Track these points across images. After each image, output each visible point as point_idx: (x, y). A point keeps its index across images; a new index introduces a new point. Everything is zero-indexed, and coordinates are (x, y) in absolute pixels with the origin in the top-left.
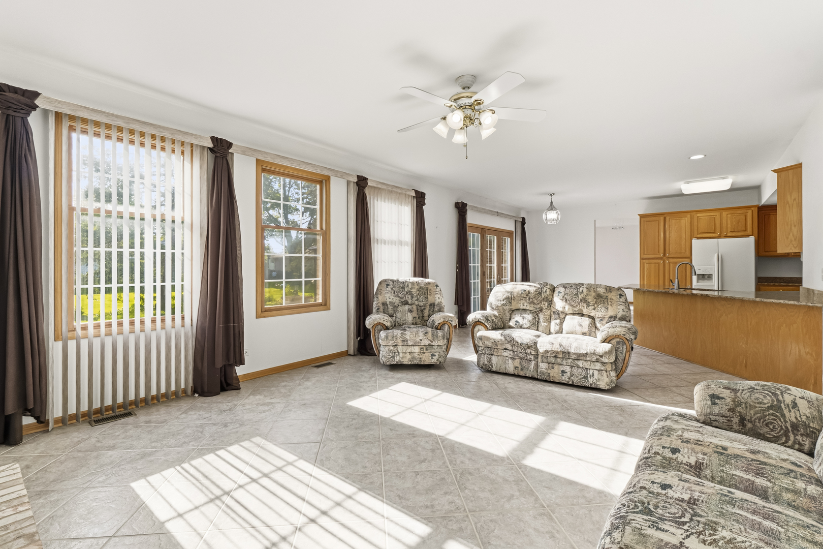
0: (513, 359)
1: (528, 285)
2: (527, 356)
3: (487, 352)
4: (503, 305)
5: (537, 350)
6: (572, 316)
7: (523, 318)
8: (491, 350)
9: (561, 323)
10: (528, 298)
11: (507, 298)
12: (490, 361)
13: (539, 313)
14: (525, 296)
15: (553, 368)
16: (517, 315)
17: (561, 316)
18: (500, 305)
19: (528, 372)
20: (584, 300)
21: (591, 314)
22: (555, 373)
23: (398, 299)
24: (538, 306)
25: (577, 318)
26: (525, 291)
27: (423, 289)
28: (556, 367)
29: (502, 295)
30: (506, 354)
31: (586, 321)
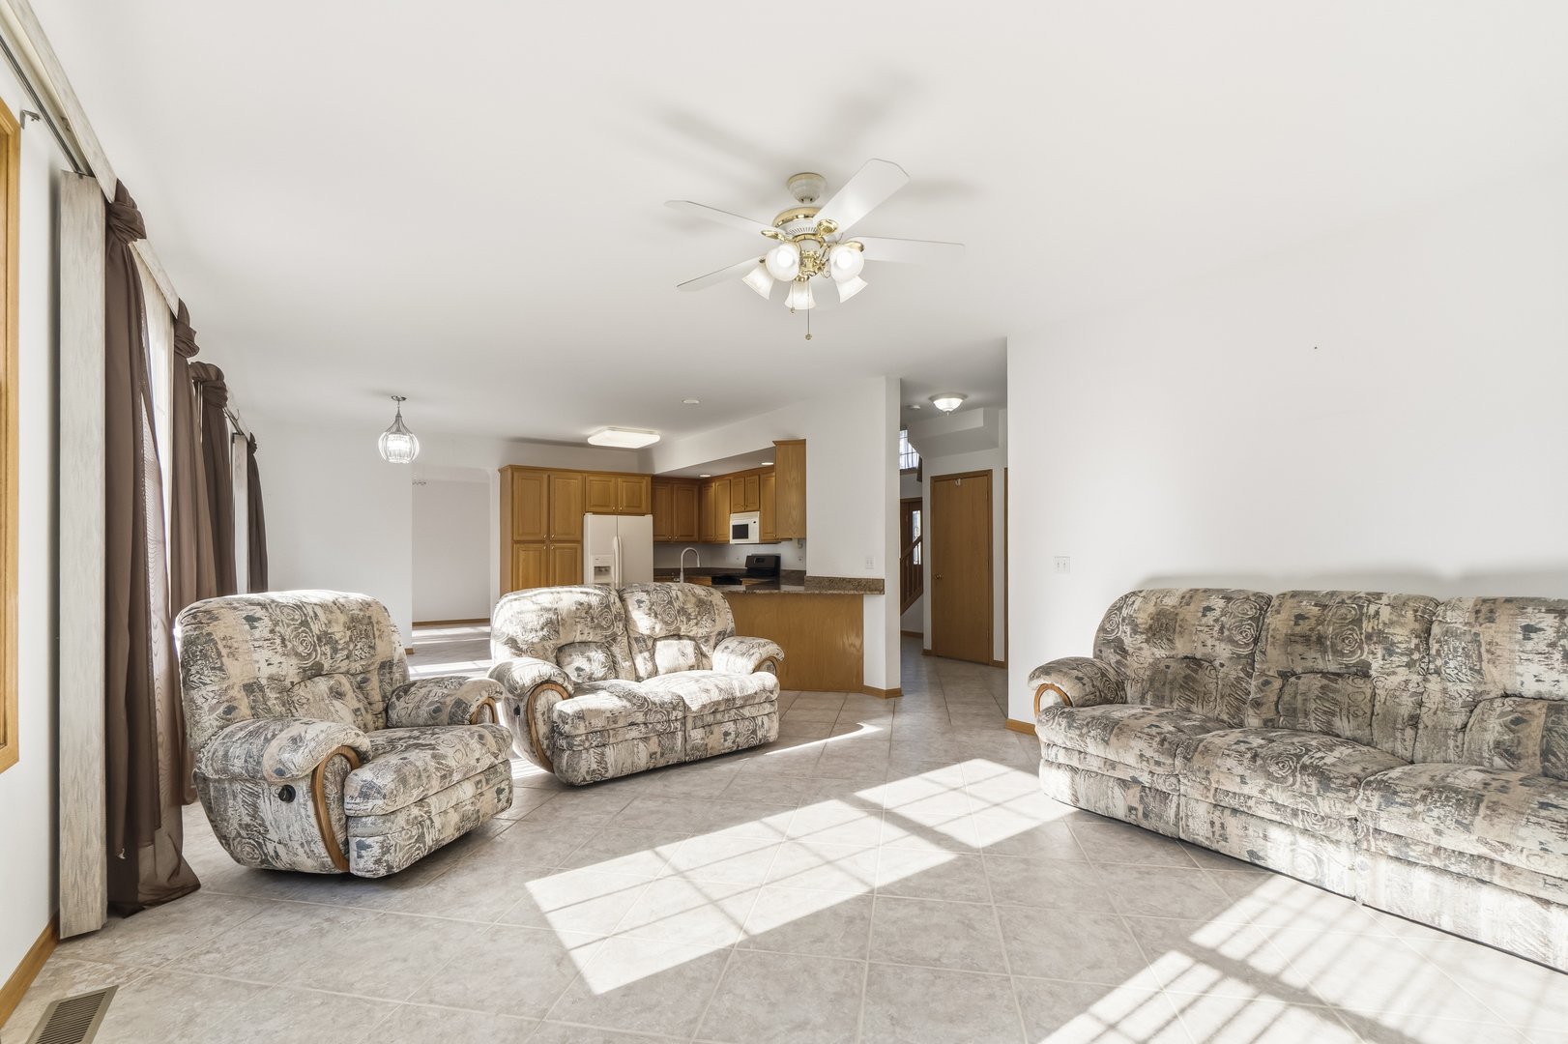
0: (645, 739)
1: (582, 593)
2: (670, 726)
3: (594, 744)
4: (543, 639)
5: (686, 708)
6: (666, 641)
7: (589, 660)
8: (602, 736)
9: (652, 656)
10: (589, 619)
11: (549, 623)
12: (601, 761)
13: (611, 645)
14: (584, 615)
15: (712, 733)
16: (574, 656)
17: (649, 643)
18: (536, 640)
19: (673, 755)
20: (682, 611)
21: (691, 634)
22: (716, 742)
23: (294, 661)
24: (609, 632)
25: (674, 642)
26: (581, 604)
27: (360, 621)
28: (716, 729)
29: (536, 619)
30: (634, 733)
31: (688, 646)
